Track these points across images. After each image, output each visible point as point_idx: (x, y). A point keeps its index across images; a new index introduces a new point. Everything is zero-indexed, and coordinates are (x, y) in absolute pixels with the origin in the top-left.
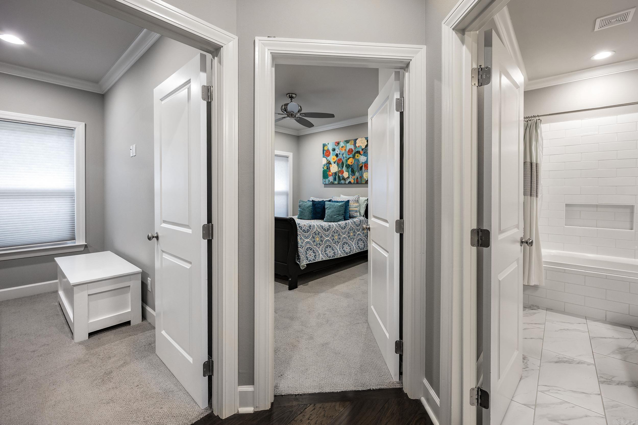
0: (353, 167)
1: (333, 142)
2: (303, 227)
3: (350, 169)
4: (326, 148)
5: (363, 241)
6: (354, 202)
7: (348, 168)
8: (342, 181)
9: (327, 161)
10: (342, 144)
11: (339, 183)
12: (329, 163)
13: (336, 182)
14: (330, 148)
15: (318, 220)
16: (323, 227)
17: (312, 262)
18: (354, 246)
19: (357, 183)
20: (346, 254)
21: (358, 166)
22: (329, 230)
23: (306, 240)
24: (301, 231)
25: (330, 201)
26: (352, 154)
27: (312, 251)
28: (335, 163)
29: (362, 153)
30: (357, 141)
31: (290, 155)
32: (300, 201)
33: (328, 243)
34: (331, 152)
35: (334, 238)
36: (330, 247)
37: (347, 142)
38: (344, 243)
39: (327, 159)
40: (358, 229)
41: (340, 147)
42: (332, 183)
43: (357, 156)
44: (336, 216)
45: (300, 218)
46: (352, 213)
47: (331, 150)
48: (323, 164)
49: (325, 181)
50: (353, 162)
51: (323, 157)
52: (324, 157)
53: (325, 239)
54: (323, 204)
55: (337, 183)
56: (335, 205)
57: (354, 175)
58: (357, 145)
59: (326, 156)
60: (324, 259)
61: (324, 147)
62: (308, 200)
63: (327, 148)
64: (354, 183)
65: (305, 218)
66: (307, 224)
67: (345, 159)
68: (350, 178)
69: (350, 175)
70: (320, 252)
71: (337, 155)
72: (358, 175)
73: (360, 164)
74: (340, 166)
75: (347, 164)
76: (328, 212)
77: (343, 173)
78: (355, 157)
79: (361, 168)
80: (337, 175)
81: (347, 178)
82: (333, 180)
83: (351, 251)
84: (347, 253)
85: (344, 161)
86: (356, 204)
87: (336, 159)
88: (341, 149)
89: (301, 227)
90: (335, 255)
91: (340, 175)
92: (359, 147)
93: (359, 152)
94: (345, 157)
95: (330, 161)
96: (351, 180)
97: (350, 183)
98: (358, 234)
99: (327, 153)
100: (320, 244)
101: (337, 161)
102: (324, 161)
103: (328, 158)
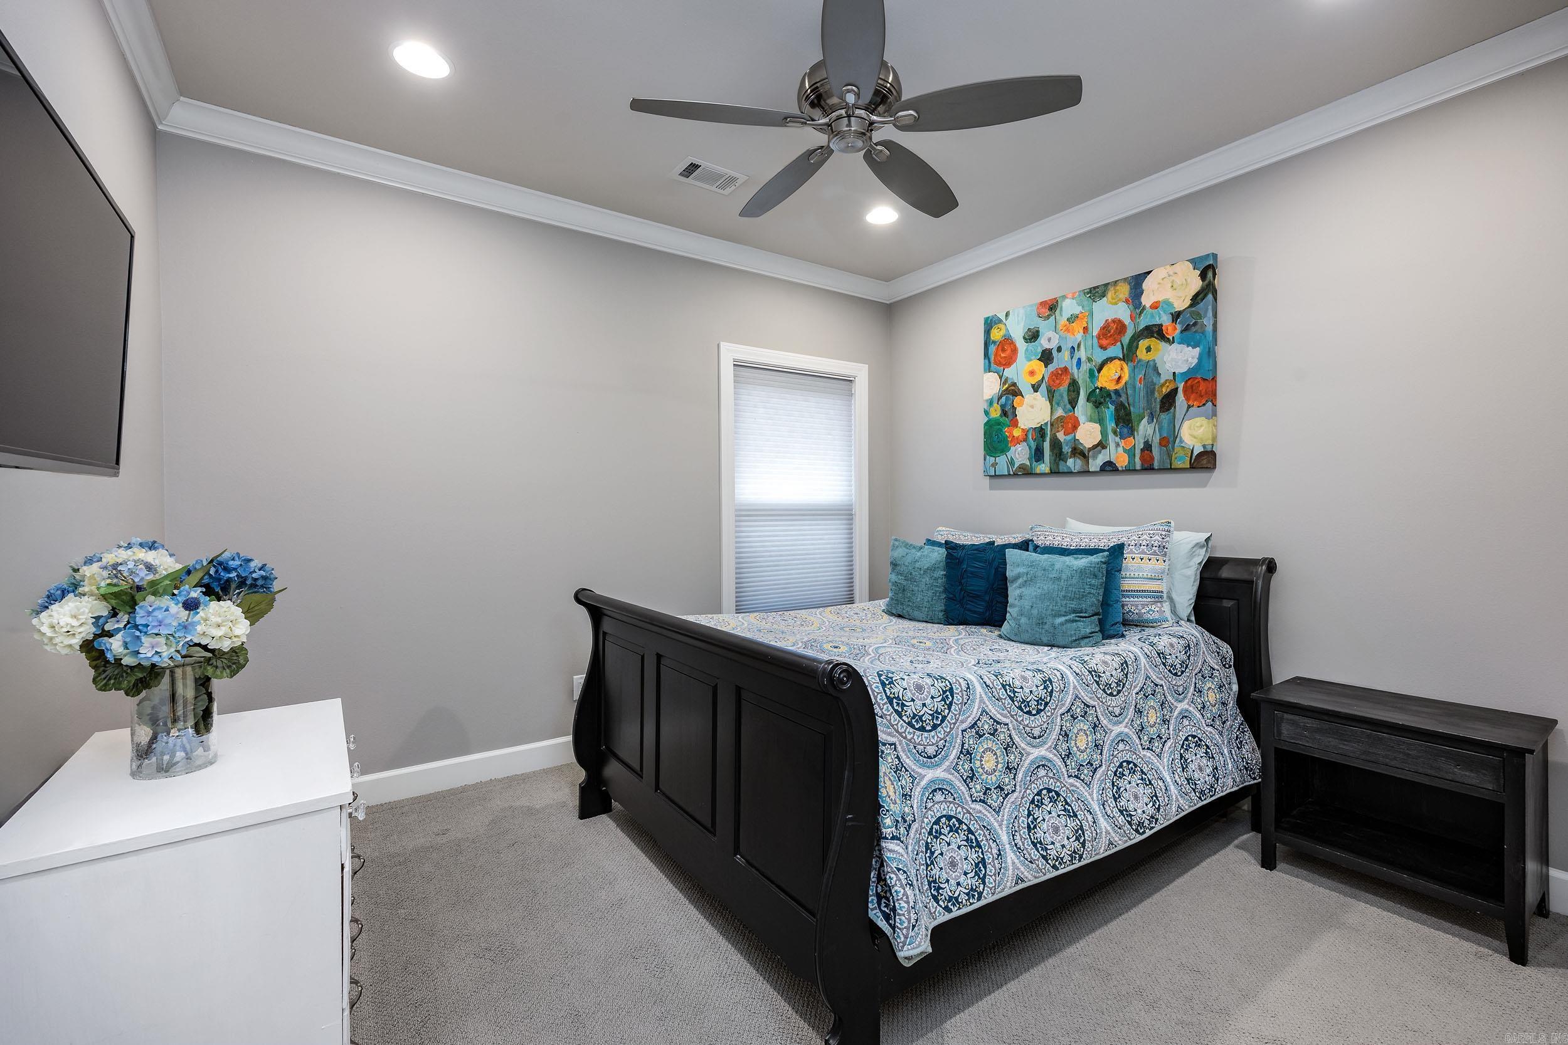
0: (1123, 399)
1: (1031, 306)
2: (913, 700)
3: (1109, 411)
4: (996, 335)
5: (1208, 747)
6: (1143, 553)
7: (1101, 403)
8: (1070, 462)
9: (1005, 383)
10: (1069, 307)
11: (1055, 472)
12: (1012, 391)
13: (1043, 467)
14: (1016, 330)
15: (973, 628)
16: (1014, 692)
17: (964, 911)
18: (1169, 780)
19: (1148, 467)
20: (1137, 831)
21: (1150, 391)
22: (1046, 704)
23: (930, 774)
24: (902, 726)
25: (1025, 545)
26: (1119, 344)
27: (959, 839)
28: (1036, 391)
29: (1174, 330)
30: (1147, 284)
31: (860, 372)
32: (897, 543)
33: (1043, 779)
34: (1021, 345)
35: (1073, 743)
36: (1055, 796)
37: (1096, 293)
38: (1121, 766)
39: (1001, 378)
40: (1181, 689)
41: (1063, 321)
42: (1024, 469)
43: (1149, 349)
44: (1063, 619)
45: (894, 612)
46: (1137, 606)
47: (1018, 334)
48: (987, 396)
49: (994, 465)
50: (1126, 378)
51: (985, 371)
52: (988, 369)
53: (1028, 754)
54: (993, 560)
55: (1047, 470)
56: (1057, 566)
57: (1132, 432)
58: (1147, 300)
59: (999, 364)
60: (1032, 878)
61: (987, 332)
62: (928, 540)
63: (1003, 332)
64: (1130, 470)
65: (916, 614)
66: (929, 681)
67: (1085, 367)
68: (1112, 445)
69: (1111, 436)
70: (1004, 838)
71: (1046, 357)
72: (1150, 431)
73: (1162, 381)
74: (1062, 397)
75: (1097, 388)
76: (1021, 597)
77: (1075, 426)
78: (1138, 353)
79: (1168, 400)
80: (1048, 439)
81: (1095, 447)
82: (1030, 459)
83: (1158, 809)
84: (1140, 824)
85: (1081, 377)
86: (1153, 561)
87: (1041, 370)
88: (1068, 330)
89: (898, 698)
90: (1083, 844)
91: (1061, 436)
92: (1155, 306)
93: (1155, 329)
94: (1083, 359)
95: (1014, 384)
96: (1116, 453)
97: (1109, 468)
98: (1180, 713)
99: (1003, 350)
100: (1002, 789)
101: (1046, 379)
102: (991, 385)
103: (1009, 372)
